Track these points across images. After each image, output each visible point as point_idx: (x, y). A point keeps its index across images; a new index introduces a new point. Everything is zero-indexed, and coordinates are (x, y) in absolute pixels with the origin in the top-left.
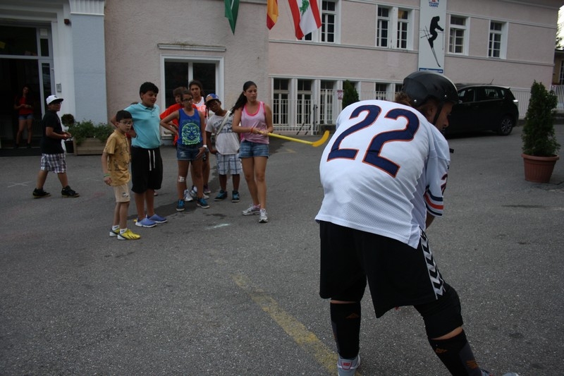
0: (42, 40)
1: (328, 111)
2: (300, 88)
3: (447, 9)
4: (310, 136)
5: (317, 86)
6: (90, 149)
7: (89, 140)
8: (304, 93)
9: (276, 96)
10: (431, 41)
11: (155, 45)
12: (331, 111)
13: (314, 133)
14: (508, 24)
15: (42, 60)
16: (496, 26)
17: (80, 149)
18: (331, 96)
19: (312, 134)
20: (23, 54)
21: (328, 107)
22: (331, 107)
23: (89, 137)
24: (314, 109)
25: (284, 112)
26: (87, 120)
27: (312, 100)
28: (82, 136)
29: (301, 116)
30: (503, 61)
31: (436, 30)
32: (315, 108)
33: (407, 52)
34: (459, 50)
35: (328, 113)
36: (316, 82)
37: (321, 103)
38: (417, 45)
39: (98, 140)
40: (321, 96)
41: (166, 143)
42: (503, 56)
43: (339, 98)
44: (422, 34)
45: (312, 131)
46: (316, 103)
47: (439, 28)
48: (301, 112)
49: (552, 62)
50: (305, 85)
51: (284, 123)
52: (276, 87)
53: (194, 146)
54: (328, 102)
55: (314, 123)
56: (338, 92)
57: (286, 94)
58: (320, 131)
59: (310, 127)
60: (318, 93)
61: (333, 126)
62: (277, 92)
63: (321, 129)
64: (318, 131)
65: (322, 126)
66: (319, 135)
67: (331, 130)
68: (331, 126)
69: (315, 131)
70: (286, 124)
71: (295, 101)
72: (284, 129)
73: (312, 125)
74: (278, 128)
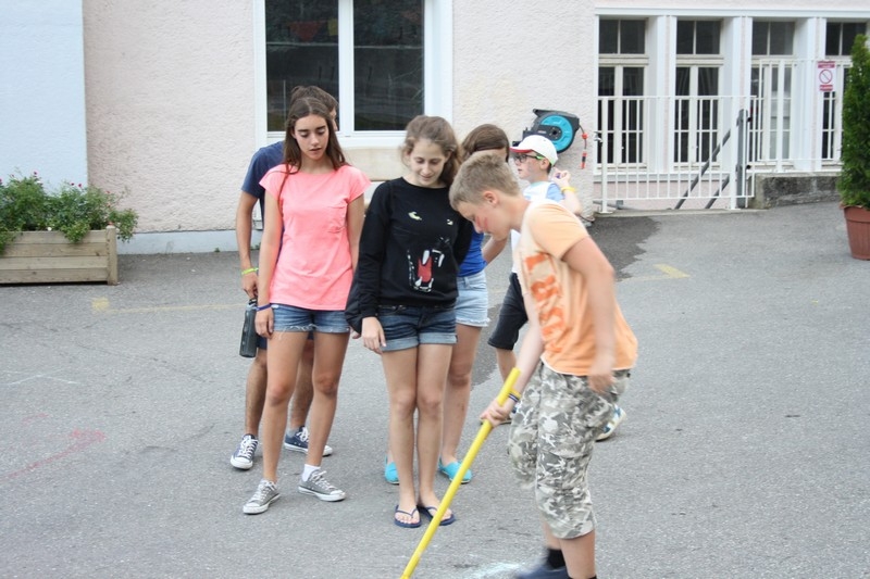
2: (683, 46)
4: (725, 215)
5: (739, 40)
6: (35, 264)
7: (32, 237)
8: (696, 62)
9: (606, 76)
13: (740, 204)
19: (733, 207)
21: (776, 107)
23: (30, 227)
25: (633, 126)
26: (24, 174)
27: (721, 97)
28: (12, 227)
29: (685, 136)
36: (736, 24)
39: (60, 239)
40: (754, 72)
45: (731, 194)
48: (685, 125)
50: (700, 34)
51: (633, 160)
52: (606, 46)
55: (739, 169)
56: (820, 66)
57: (636, 69)
58: (760, 198)
59: (726, 183)
60: (743, 63)
61: (803, 178)
62: (610, 61)
63: (762, 191)
64: (753, 196)
65: (766, 179)
66: (755, 211)
67: (796, 192)
68: (795, 179)
69: (743, 196)
70: (638, 164)
71: (667, 88)
72: (633, 180)
73: (733, 178)
74: (614, 176)
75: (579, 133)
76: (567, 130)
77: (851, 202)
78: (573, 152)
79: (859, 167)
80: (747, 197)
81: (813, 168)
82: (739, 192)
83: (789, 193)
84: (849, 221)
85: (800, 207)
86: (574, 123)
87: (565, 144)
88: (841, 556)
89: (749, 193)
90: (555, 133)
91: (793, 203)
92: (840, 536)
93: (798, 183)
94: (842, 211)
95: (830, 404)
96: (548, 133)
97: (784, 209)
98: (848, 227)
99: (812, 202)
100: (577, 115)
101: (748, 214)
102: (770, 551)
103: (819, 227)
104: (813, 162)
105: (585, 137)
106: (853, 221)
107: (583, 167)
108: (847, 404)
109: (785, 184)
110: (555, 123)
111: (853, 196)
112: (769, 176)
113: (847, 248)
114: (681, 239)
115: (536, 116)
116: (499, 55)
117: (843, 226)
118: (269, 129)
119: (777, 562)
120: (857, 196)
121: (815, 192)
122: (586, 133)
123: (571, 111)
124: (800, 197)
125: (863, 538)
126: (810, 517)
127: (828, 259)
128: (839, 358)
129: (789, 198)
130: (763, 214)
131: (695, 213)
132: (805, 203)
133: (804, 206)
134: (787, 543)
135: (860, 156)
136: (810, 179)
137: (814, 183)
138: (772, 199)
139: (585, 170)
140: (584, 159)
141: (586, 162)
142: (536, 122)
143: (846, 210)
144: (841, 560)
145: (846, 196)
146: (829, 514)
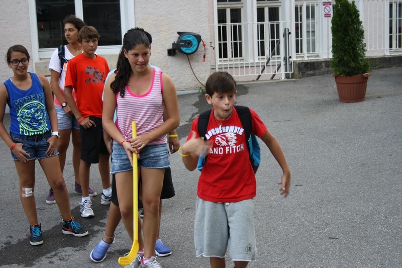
1: (308, 32)
4: (280, 83)
8: (267, 5)
12: (313, 32)
13: (287, 76)
18: (313, 8)
19: (283, 78)
21: (308, 26)
22: (314, 26)
24: (285, 35)
27: (281, 22)
32: (287, 34)
35: (308, 36)
37: (297, 20)
40: (296, 9)
43: (327, 16)
45: (282, 72)
46: (287, 27)
48: (262, 37)
51: (236, 56)
53: (40, 137)
54: (308, 17)
55: (285, 59)
56: (324, 5)
57: (237, 9)
58: (296, 73)
59: (279, 66)
60: (290, 4)
61: (318, 62)
62: (223, 6)
63: (297, 69)
64: (293, 72)
65: (299, 63)
66: (294, 79)
67: (314, 69)
68: (314, 63)
69: (288, 72)
70: (239, 58)
71: (253, 19)
72: (237, 66)
73: (283, 63)
74: (227, 65)
75: (201, 43)
76: (195, 42)
77: (338, 73)
78: (199, 53)
79: (341, 55)
80: (290, 72)
81: (328, 56)
82: (286, 71)
83: (311, 70)
84: (338, 83)
85: (317, 77)
86: (198, 38)
87: (194, 49)
88: (311, 259)
89: (291, 71)
90: (189, 44)
91: (314, 75)
92: (312, 248)
93: (316, 64)
94: (334, 78)
95: (319, 178)
96: (185, 44)
97: (309, 78)
98: (337, 87)
99: (323, 74)
100: (200, 34)
101: (290, 81)
102: (275, 258)
103: (325, 87)
104: (328, 53)
105: (204, 45)
106: (339, 83)
107: (204, 61)
108: (327, 178)
109: (309, 65)
110: (189, 39)
111: (339, 70)
112: (300, 62)
113: (337, 97)
114: (255, 96)
115: (178, 35)
116: (158, 5)
117: (335, 86)
118: (40, 47)
119: (277, 264)
120: (341, 70)
121: (324, 69)
122: (205, 43)
123: (196, 32)
124: (317, 72)
125: (323, 249)
126: (298, 239)
127: (328, 103)
128: (326, 154)
129: (311, 72)
130: (298, 81)
131: (264, 82)
132: (319, 75)
133: (319, 76)
134: (284, 254)
135: (341, 50)
136: (321, 62)
137: (323, 64)
138: (302, 73)
139: (205, 62)
140: (204, 57)
141: (206, 58)
142: (179, 38)
143: (336, 77)
144: (310, 261)
145: (335, 70)
146: (308, 237)
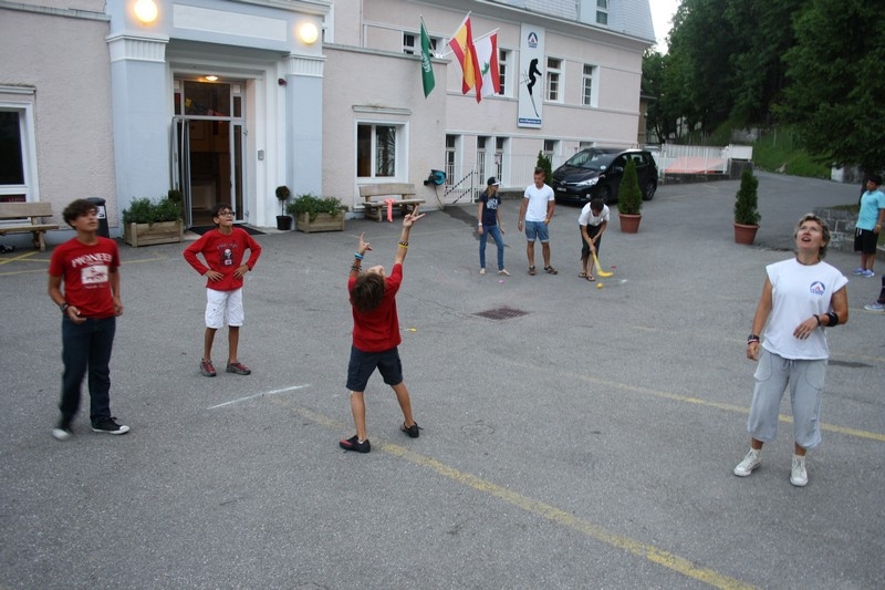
0: (235, 98)
3: (545, 50)
10: (530, 87)
11: (350, 107)
14: (599, 68)
15: (234, 121)
16: (588, 69)
17: (312, 225)
19: (473, 202)
20: (206, 115)
30: (595, 110)
31: (535, 74)
33: (508, 100)
34: (553, 96)
38: (518, 93)
41: (357, 216)
42: (594, 103)
44: (522, 79)
47: (538, 72)
49: (637, 111)
76: (443, 177)
87: (442, 181)
90: (439, 178)
110: (440, 175)
115: (431, 172)
